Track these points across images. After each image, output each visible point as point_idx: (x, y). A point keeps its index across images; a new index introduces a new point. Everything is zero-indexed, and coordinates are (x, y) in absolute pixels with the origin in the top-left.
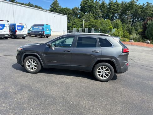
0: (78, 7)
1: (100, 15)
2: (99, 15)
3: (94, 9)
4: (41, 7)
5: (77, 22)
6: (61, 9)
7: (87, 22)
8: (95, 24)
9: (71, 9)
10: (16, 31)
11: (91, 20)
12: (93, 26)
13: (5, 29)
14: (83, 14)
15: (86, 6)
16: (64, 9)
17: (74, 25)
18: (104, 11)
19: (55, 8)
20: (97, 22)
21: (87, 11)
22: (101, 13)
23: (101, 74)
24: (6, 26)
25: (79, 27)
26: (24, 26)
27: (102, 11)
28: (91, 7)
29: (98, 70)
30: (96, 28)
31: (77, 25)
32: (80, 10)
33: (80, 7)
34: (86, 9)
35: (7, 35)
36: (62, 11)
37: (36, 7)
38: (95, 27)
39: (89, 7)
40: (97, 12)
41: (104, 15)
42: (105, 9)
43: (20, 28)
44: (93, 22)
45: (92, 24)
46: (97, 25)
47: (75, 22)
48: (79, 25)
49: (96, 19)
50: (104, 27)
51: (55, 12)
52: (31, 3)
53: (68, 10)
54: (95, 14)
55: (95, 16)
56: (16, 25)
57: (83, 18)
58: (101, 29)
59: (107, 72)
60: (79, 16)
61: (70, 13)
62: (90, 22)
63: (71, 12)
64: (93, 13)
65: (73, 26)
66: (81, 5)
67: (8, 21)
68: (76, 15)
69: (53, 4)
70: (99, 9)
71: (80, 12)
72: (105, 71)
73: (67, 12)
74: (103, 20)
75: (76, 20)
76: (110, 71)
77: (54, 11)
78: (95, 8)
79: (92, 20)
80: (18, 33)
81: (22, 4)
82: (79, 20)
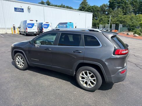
0: (106, 4)
1: (131, 10)
2: (129, 10)
3: (123, 5)
4: (72, 7)
5: (104, 19)
6: (89, 7)
7: (115, 18)
8: (123, 19)
9: (99, 7)
10: (43, 29)
11: (119, 15)
12: (121, 22)
13: (34, 27)
14: (111, 10)
15: (115, 2)
16: (92, 7)
17: (101, 21)
18: (136, 5)
19: (84, 7)
20: (126, 17)
21: (116, 7)
22: (131, 8)
23: (85, 80)
24: (35, 24)
25: (106, 23)
26: (49, 24)
27: (133, 6)
28: (120, 2)
29: (81, 75)
30: (125, 24)
31: (104, 21)
32: (108, 7)
33: (109, 3)
34: (115, 5)
35: (36, 33)
36: (90, 9)
37: (68, 7)
38: (123, 22)
39: (118, 3)
40: (127, 7)
41: (136, 10)
42: (137, 3)
43: (46, 26)
44: (121, 18)
45: (121, 20)
46: (126, 20)
47: (102, 19)
48: (106, 21)
49: (125, 14)
50: (133, 23)
51: (83, 11)
52: (63, 5)
53: (96, 7)
54: (125, 9)
55: (125, 11)
56: (43, 24)
57: (111, 14)
58: (129, 25)
59: (92, 80)
60: (107, 13)
61: (98, 11)
62: (118, 18)
63: (98, 9)
64: (123, 8)
65: (100, 23)
66: (109, 2)
67: (37, 21)
68: (104, 11)
69: (82, 4)
70: (130, 4)
71: (108, 9)
72: (90, 78)
73: (95, 10)
74: (133, 15)
75: (103, 17)
76: (95, 78)
77: (83, 9)
78: (126, 3)
79: (121, 16)
80: (45, 30)
81: (56, 6)
82: (106, 16)
